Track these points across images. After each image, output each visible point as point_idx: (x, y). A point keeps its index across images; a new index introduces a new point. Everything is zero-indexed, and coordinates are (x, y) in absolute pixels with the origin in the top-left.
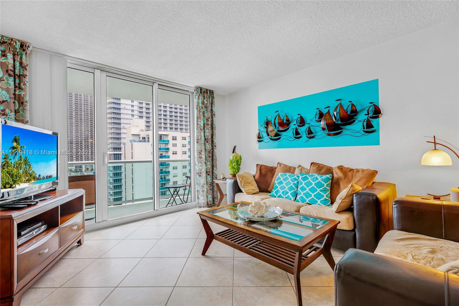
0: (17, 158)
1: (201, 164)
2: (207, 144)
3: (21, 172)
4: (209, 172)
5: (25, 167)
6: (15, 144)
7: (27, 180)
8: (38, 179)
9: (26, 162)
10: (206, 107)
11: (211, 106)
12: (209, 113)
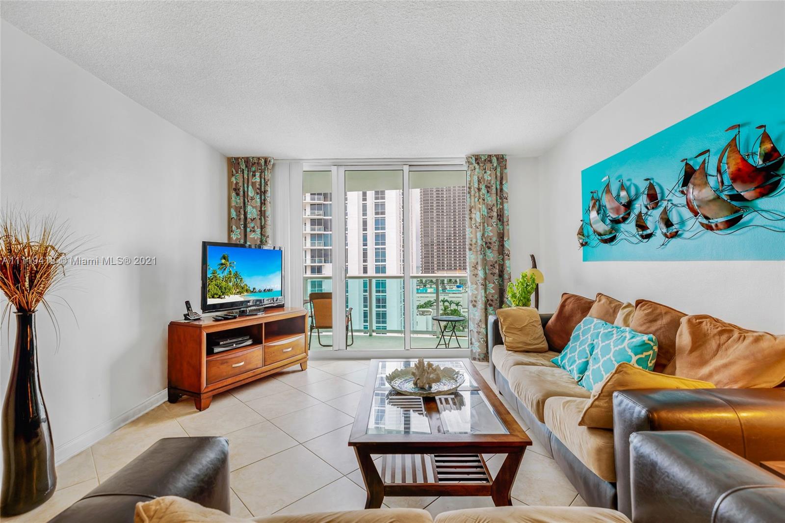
0: (226, 273)
1: (475, 286)
2: (488, 252)
3: (231, 284)
4: (492, 300)
5: (235, 280)
6: (223, 261)
7: (238, 292)
8: (252, 292)
9: (236, 275)
10: (489, 187)
11: (498, 183)
12: (494, 196)
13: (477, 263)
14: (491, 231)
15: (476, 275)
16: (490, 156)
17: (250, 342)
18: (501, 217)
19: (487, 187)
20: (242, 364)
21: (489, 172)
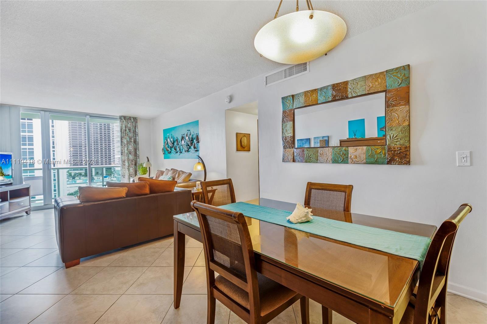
1: (124, 169)
2: (130, 156)
4: (132, 175)
10: (130, 130)
11: (134, 128)
12: (132, 134)
13: (125, 160)
14: (131, 147)
16: (130, 117)
18: (135, 142)
19: (129, 129)
21: (130, 124)
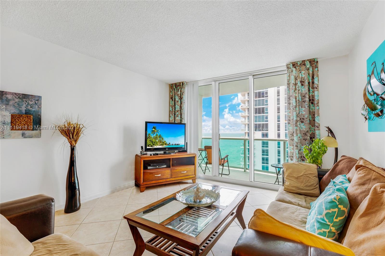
0: (155, 135)
1: (292, 147)
2: (301, 125)
3: (157, 141)
5: (159, 139)
6: (154, 129)
7: (161, 145)
8: (168, 145)
9: (160, 136)
10: (303, 82)
11: (310, 78)
12: (307, 88)
13: (294, 132)
14: (304, 111)
15: (293, 140)
16: (304, 61)
17: (165, 166)
18: (312, 101)
19: (301, 82)
20: (160, 175)
21: (303, 72)
